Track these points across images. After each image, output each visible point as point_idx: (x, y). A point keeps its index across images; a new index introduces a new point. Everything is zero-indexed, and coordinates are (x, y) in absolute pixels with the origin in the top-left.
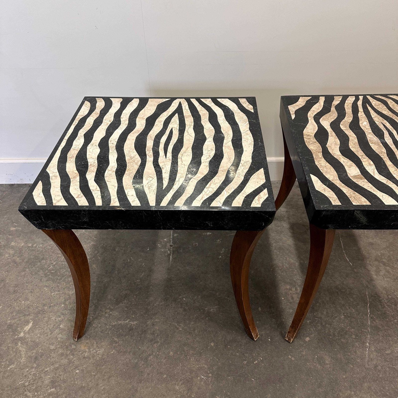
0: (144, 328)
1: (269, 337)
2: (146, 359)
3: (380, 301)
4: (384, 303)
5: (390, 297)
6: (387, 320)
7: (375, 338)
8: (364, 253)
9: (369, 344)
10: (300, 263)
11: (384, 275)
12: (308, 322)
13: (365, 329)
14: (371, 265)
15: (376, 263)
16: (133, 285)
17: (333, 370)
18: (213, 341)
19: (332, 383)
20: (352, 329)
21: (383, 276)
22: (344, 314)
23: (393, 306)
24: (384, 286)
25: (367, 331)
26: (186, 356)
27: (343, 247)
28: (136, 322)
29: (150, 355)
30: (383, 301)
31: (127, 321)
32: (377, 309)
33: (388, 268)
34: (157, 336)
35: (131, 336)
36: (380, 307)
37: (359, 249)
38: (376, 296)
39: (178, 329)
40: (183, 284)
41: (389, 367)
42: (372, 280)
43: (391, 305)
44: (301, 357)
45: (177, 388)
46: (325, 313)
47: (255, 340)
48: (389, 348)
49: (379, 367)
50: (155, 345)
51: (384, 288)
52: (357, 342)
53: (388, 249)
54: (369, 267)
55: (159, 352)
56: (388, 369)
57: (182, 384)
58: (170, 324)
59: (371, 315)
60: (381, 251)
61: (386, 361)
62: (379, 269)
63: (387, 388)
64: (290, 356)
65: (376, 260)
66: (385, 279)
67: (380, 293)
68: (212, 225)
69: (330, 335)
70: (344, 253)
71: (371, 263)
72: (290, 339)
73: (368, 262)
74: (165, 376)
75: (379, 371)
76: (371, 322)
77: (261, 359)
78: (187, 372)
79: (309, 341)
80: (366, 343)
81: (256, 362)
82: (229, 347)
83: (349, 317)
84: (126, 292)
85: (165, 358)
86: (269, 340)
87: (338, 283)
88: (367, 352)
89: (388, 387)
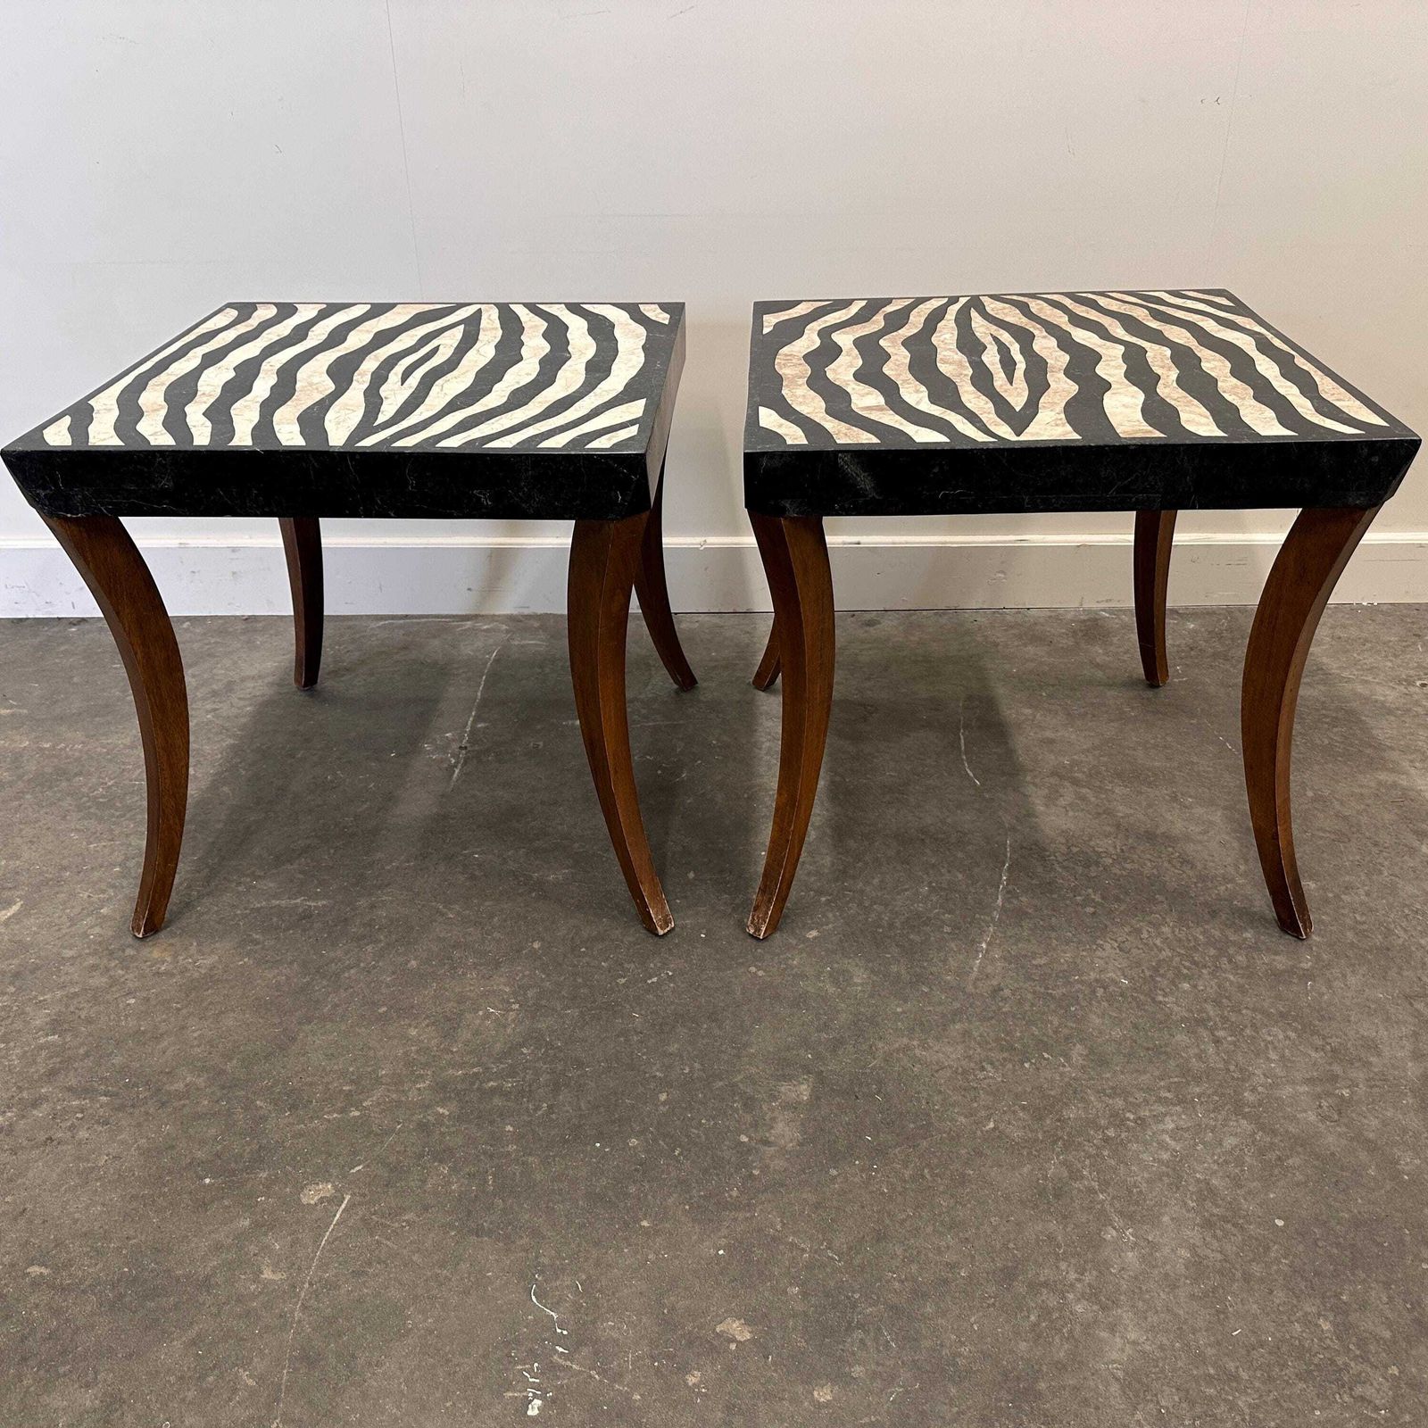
0: (345, 914)
1: (704, 931)
2: (337, 975)
3: (1043, 859)
4: (1055, 863)
5: (1075, 850)
6: (1055, 896)
7: (1009, 934)
8: (1022, 758)
9: (989, 944)
10: (833, 782)
11: (1070, 805)
12: (823, 899)
13: (985, 914)
14: (1035, 785)
15: (1054, 780)
16: (332, 827)
17: (871, 996)
18: (542, 940)
19: (860, 1023)
20: (946, 915)
21: (1065, 808)
22: (931, 882)
23: (1080, 870)
24: (1064, 827)
25: (988, 918)
26: (455, 968)
27: (963, 748)
28: (324, 902)
29: (349, 967)
30: (1052, 858)
31: (298, 901)
32: (1030, 874)
33: (1084, 791)
34: (379, 929)
35: (304, 930)
36: (1040, 870)
37: (1010, 753)
38: (1033, 847)
39: (442, 915)
40: (479, 826)
41: (1034, 993)
42: (1031, 814)
43: (1072, 865)
44: (785, 969)
45: (413, 1032)
46: (876, 881)
47: (661, 932)
48: (1045, 954)
49: (1007, 992)
50: (369, 948)
51: (1063, 832)
52: (953, 940)
53: (1097, 752)
54: (1030, 790)
55: (378, 962)
56: (1030, 996)
57: (427, 1026)
58: (423, 906)
59: (1010, 887)
60: (1075, 757)
61: (1029, 978)
62: (1057, 791)
63: (1018, 1034)
64: (753, 969)
65: (1053, 774)
66: (1071, 813)
67: (1047, 841)
68: (490, 503)
69: (879, 926)
70: (962, 760)
71: (1037, 781)
72: (758, 930)
73: (1028, 778)
74: (384, 1009)
75: (1004, 999)
76: (1006, 900)
77: (670, 974)
78: (449, 1001)
79: (815, 938)
80: (980, 943)
81: (655, 979)
82: (583, 950)
83: (942, 889)
84: (308, 842)
85: (394, 973)
86: (703, 936)
87: (929, 820)
88: (978, 962)
89: (1021, 1032)
